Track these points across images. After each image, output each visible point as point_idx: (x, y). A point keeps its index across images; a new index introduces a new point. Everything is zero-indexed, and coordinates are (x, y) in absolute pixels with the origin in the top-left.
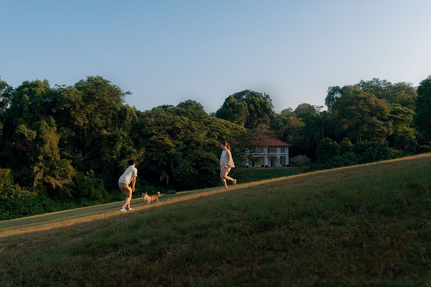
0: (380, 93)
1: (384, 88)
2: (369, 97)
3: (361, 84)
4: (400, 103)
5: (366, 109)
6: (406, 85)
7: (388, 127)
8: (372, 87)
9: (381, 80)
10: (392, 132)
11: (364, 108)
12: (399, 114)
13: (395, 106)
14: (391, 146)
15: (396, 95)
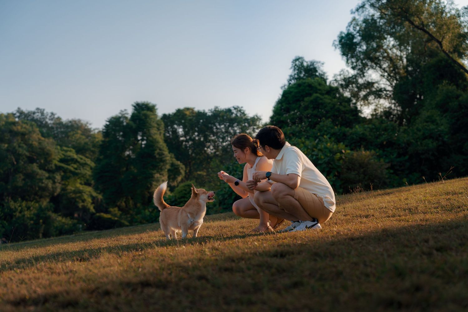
0: (44, 130)
1: (50, 124)
2: (30, 132)
3: (18, 114)
4: (74, 147)
5: (24, 151)
6: (82, 124)
7: (54, 182)
8: (33, 120)
9: (47, 113)
10: (59, 190)
11: (20, 149)
12: (72, 163)
13: (66, 151)
14: (56, 211)
15: (68, 137)
